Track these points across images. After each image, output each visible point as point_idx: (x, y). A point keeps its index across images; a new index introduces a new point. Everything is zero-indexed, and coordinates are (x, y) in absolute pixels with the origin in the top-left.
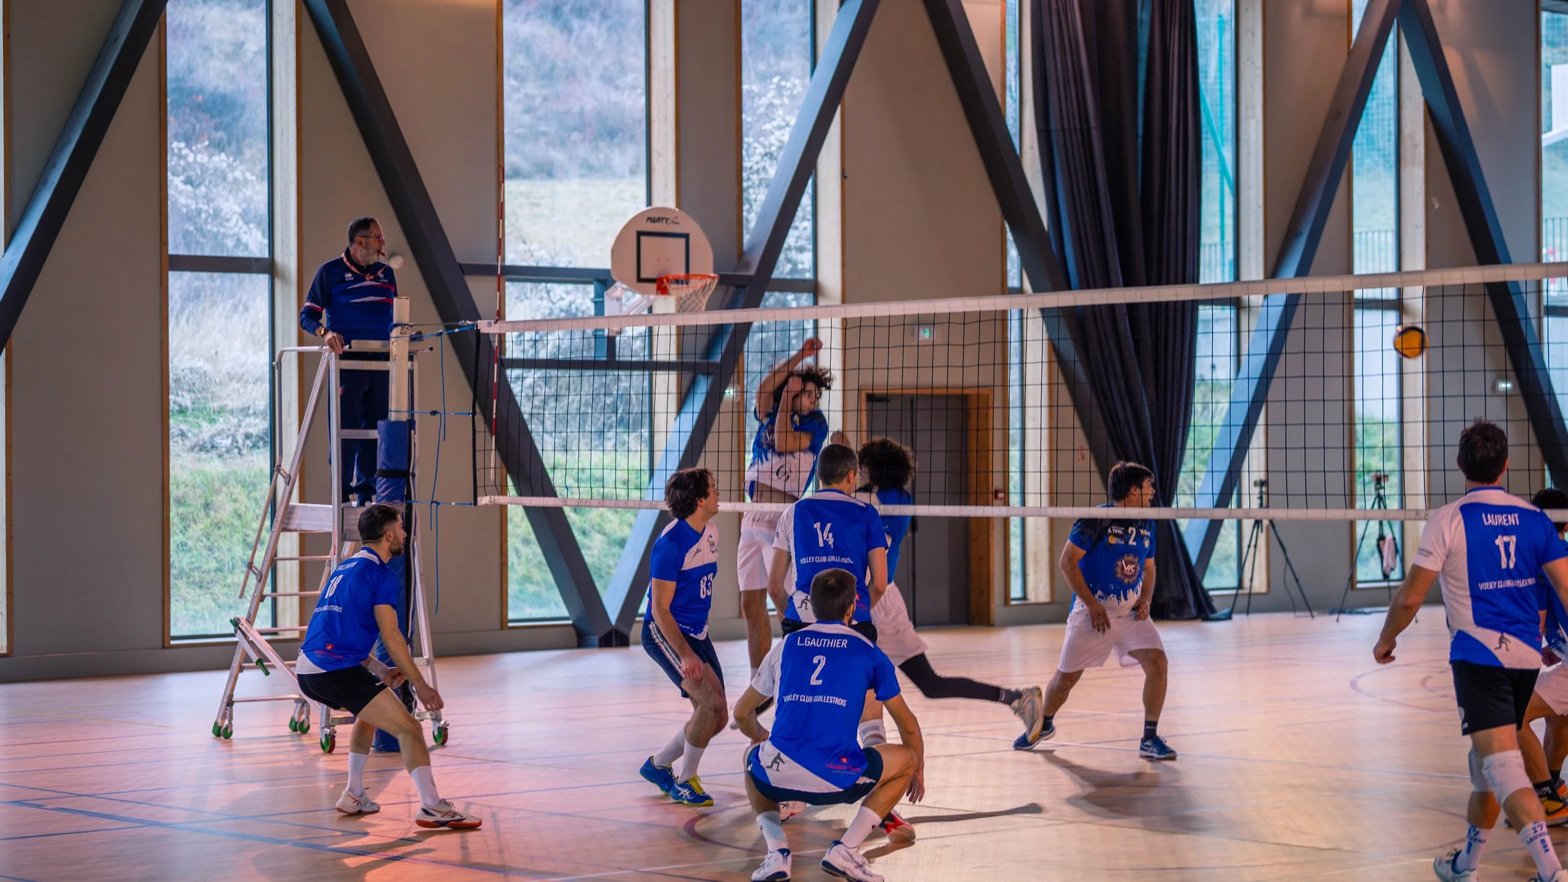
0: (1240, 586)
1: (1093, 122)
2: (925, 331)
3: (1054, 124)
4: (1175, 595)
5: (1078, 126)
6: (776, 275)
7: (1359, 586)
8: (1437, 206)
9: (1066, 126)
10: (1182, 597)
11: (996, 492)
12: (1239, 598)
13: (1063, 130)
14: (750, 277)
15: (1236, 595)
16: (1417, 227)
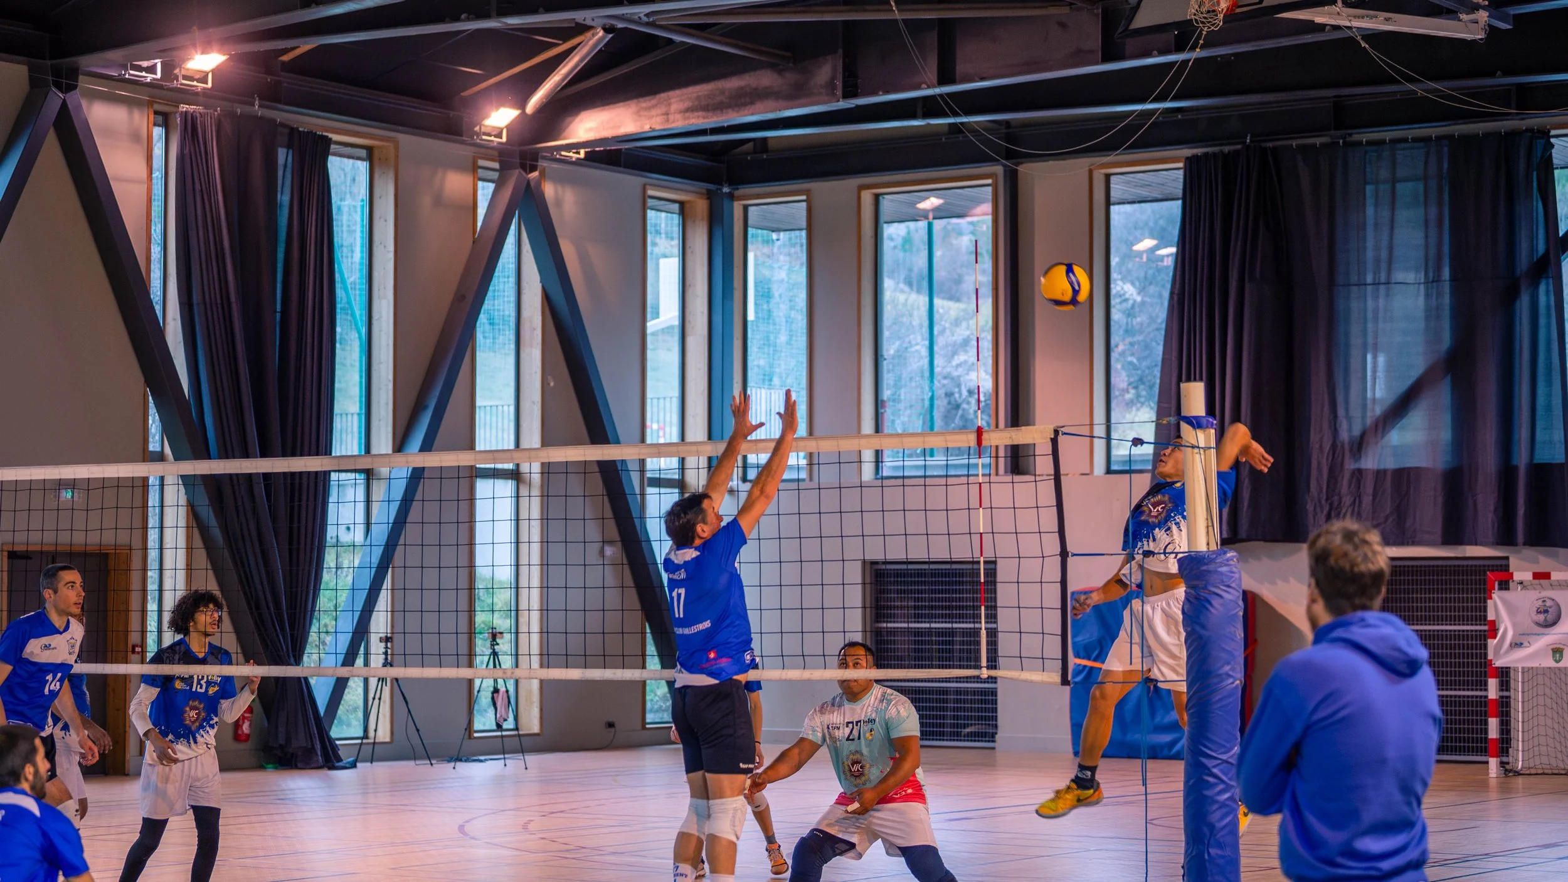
0: (366, 736)
1: (233, 299)
2: (65, 496)
3: (196, 297)
4: (304, 745)
5: (219, 301)
7: (476, 735)
8: (552, 384)
9: (208, 301)
10: (310, 746)
11: (134, 647)
12: (363, 747)
13: (205, 304)
15: (361, 744)
16: (534, 403)
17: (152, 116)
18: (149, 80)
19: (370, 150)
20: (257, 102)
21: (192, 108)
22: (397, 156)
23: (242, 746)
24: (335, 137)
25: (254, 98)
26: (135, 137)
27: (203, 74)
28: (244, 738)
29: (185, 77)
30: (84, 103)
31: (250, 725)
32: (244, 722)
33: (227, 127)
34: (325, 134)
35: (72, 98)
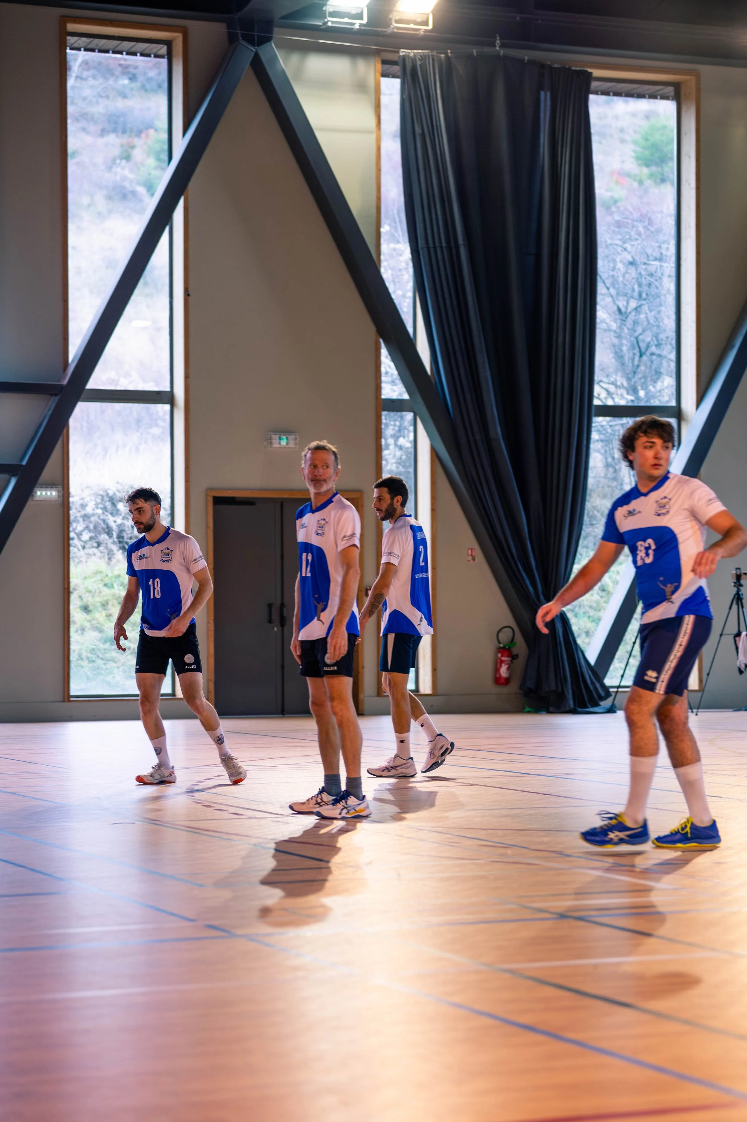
1: (460, 240)
2: (280, 439)
3: (421, 243)
4: (553, 688)
5: (444, 244)
6: (92, 384)
10: (560, 690)
12: (618, 694)
14: (62, 386)
15: (617, 692)
17: (379, 66)
18: (357, 27)
19: (677, 86)
20: (498, 42)
21: (412, 53)
22: (698, 89)
23: (504, 690)
24: (597, 73)
25: (496, 38)
26: (361, 87)
27: (426, 16)
28: (502, 681)
29: (397, 22)
30: (280, 55)
31: (508, 669)
32: (501, 666)
33: (460, 68)
34: (586, 69)
35: (264, 51)
